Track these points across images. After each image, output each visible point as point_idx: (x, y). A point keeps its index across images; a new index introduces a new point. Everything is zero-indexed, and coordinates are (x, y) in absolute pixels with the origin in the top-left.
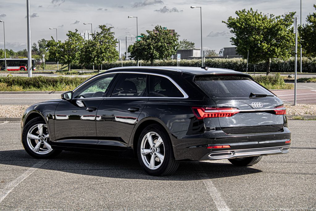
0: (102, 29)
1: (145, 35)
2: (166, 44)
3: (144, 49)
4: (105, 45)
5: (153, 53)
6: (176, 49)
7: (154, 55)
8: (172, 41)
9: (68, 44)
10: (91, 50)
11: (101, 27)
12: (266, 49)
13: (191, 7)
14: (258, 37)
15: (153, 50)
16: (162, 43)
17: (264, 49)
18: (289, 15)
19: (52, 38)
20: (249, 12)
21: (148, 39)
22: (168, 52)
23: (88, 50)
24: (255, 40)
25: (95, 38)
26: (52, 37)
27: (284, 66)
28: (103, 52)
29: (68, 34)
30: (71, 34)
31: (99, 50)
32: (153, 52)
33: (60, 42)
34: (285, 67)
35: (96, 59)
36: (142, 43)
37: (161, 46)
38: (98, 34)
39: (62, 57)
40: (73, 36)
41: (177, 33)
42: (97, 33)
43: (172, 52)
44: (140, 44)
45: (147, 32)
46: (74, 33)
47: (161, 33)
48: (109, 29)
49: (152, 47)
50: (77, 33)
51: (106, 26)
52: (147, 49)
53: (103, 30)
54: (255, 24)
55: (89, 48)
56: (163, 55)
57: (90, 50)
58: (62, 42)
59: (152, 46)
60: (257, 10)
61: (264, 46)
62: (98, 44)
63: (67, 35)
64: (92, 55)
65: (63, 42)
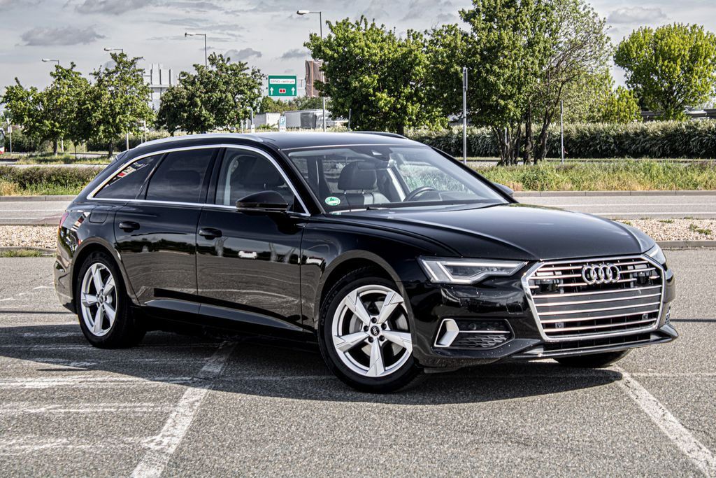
0: (116, 61)
1: (191, 74)
2: (229, 95)
3: (182, 106)
4: (121, 97)
5: (200, 116)
6: (254, 105)
7: (202, 119)
8: (245, 89)
9: (50, 95)
10: (90, 107)
11: (114, 57)
12: (386, 105)
13: (298, 13)
14: (367, 79)
15: (201, 107)
16: (221, 91)
17: (382, 108)
18: (442, 30)
19: (18, 82)
20: (357, 23)
21: (193, 83)
22: (235, 112)
23: (83, 107)
24: (361, 87)
25: (100, 81)
26: (16, 79)
27: (481, 142)
28: (119, 113)
29: (54, 72)
30: (61, 73)
31: (108, 108)
32: (201, 111)
33: (34, 90)
34: (483, 146)
35: (102, 128)
36: (177, 93)
37: (221, 100)
38: (109, 74)
39: (37, 124)
40: (64, 77)
41: (259, 71)
42: (107, 70)
43: (245, 112)
44: (173, 95)
45: (194, 68)
46: (68, 71)
47: (221, 70)
48: (133, 63)
49: (199, 103)
50: (75, 70)
51: (125, 56)
52: (189, 106)
53: (119, 63)
54: (363, 50)
55: (86, 104)
56: (226, 119)
57: (88, 108)
58: (39, 92)
59: (198, 100)
60: (374, 20)
61: (382, 99)
62: (106, 94)
63: (51, 74)
64: (91, 119)
65: (41, 90)
